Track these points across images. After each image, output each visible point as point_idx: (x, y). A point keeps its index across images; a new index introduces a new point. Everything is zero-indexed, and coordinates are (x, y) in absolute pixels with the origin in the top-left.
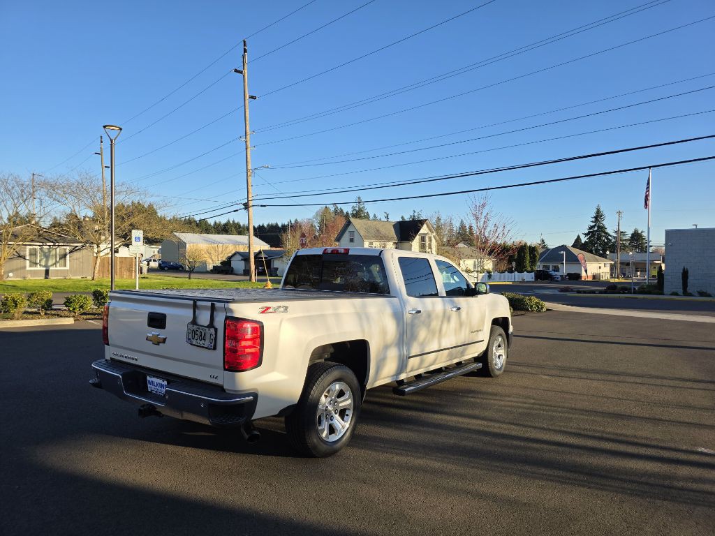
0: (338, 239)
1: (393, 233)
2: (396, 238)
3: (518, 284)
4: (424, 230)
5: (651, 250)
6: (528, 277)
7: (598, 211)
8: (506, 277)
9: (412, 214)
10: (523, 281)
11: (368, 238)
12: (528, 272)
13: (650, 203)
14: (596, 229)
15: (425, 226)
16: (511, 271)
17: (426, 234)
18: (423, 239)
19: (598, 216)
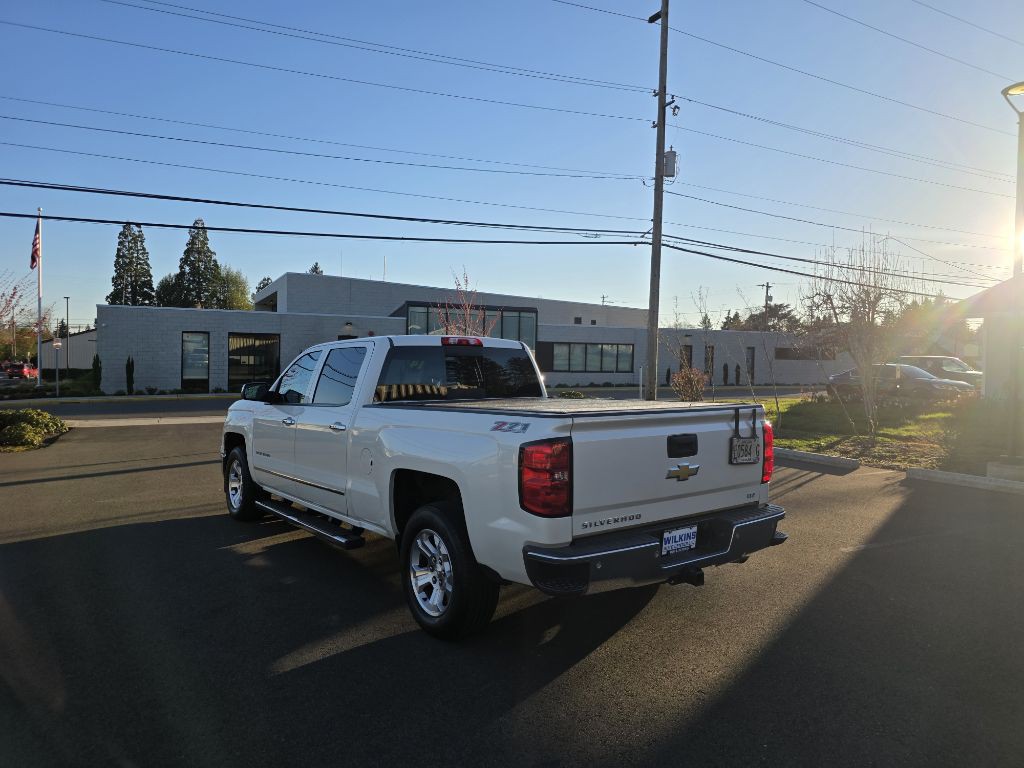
13: (41, 261)
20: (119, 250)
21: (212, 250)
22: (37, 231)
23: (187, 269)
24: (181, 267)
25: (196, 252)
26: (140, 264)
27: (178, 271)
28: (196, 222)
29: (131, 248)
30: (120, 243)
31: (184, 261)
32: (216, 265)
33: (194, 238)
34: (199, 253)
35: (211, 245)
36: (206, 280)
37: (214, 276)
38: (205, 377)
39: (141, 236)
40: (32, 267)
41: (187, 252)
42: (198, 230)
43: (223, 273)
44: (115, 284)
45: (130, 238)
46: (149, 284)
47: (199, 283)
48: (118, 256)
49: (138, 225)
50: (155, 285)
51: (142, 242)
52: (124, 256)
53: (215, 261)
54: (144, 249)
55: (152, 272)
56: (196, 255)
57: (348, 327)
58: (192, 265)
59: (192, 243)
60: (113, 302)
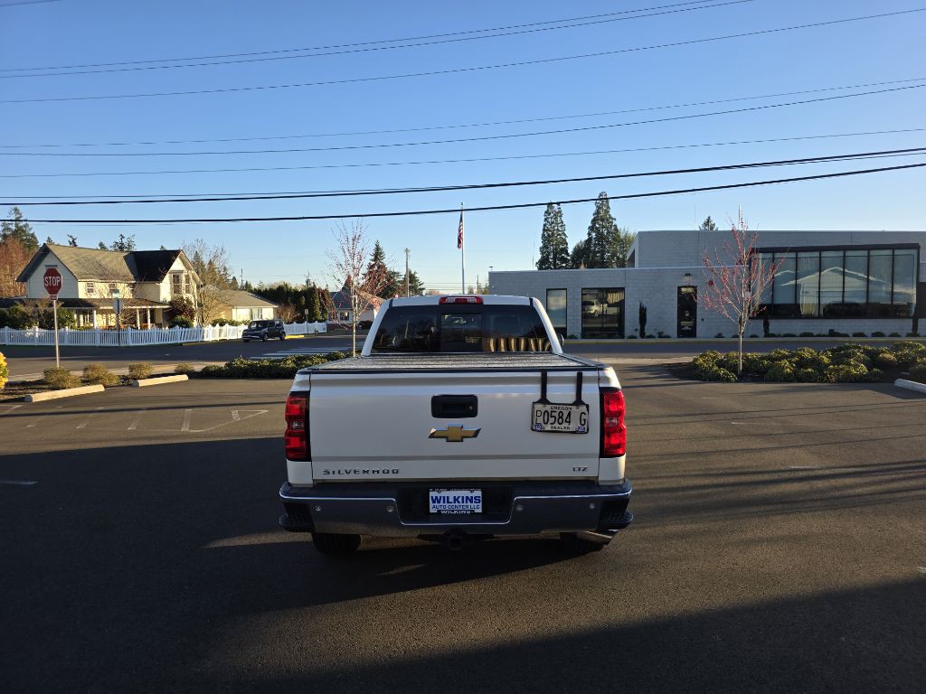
0: (24, 278)
1: (125, 269)
2: (131, 276)
3: (313, 337)
4: (177, 265)
5: (424, 292)
6: (319, 327)
7: (378, 248)
8: (294, 329)
9: (119, 240)
10: (317, 333)
11: (84, 276)
12: (320, 321)
13: (464, 242)
14: (376, 268)
15: (178, 259)
16: (300, 321)
17: (182, 272)
18: (176, 278)
19: (378, 254)
20: (545, 225)
21: (613, 216)
22: (461, 220)
23: (594, 235)
24: (589, 234)
25: (601, 220)
26: (559, 235)
27: (586, 237)
28: (601, 195)
29: (552, 223)
30: (546, 220)
31: (592, 229)
32: (616, 229)
33: (599, 208)
34: (603, 220)
35: (612, 213)
36: (608, 242)
37: (614, 239)
38: (564, 326)
39: (560, 212)
40: (459, 247)
41: (594, 221)
42: (603, 201)
43: (622, 236)
44: (542, 253)
45: (553, 213)
46: (565, 251)
47: (602, 246)
48: (544, 230)
49: (558, 204)
50: (570, 251)
51: (561, 216)
52: (548, 230)
53: (615, 226)
54: (562, 222)
55: (568, 240)
56: (601, 223)
57: (687, 278)
58: (598, 231)
59: (597, 213)
60: (540, 268)
